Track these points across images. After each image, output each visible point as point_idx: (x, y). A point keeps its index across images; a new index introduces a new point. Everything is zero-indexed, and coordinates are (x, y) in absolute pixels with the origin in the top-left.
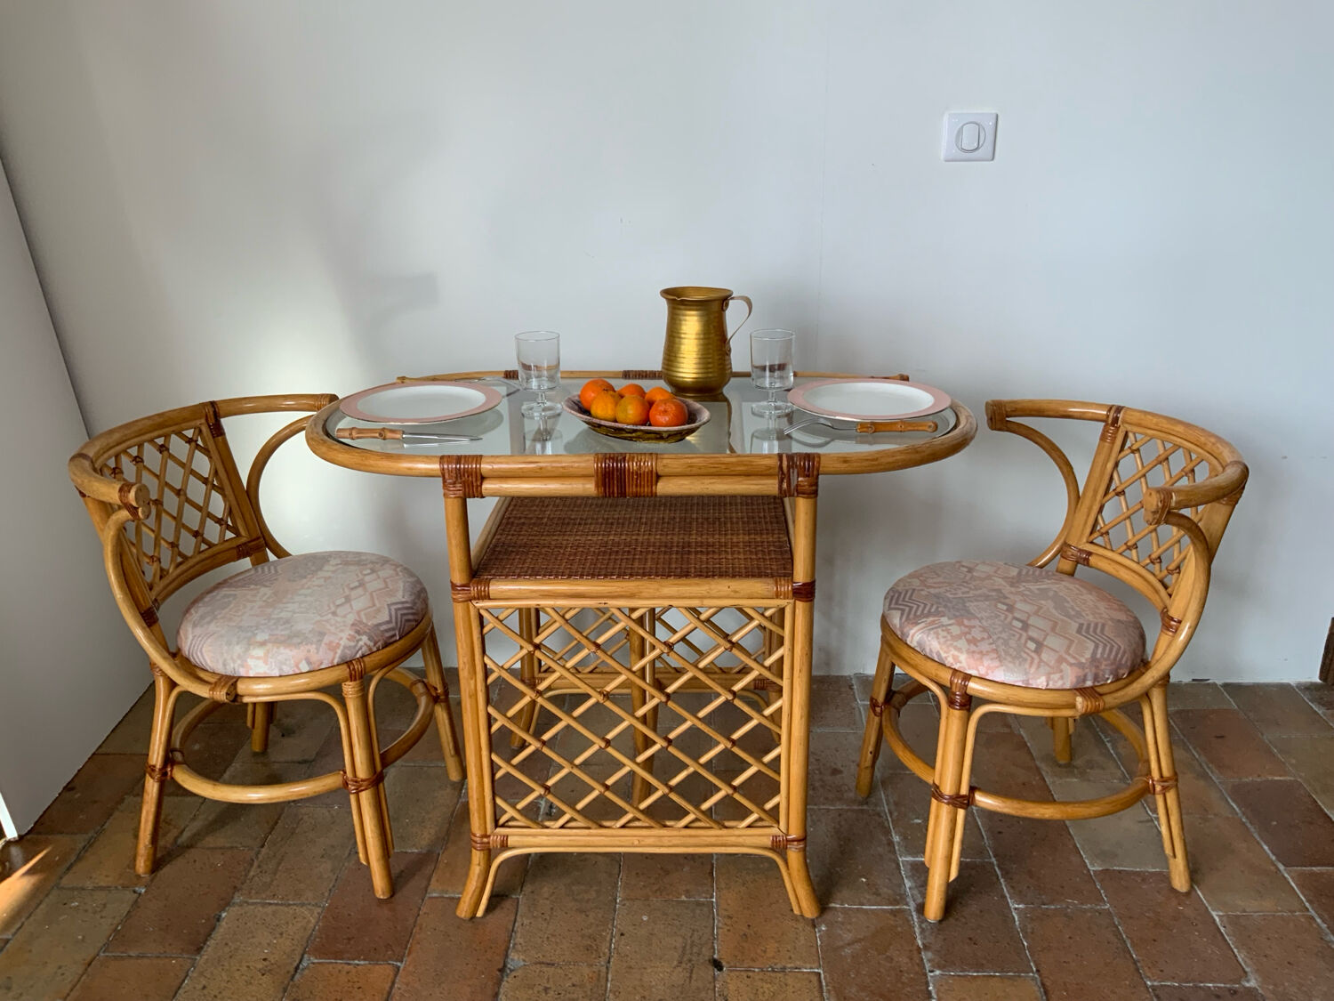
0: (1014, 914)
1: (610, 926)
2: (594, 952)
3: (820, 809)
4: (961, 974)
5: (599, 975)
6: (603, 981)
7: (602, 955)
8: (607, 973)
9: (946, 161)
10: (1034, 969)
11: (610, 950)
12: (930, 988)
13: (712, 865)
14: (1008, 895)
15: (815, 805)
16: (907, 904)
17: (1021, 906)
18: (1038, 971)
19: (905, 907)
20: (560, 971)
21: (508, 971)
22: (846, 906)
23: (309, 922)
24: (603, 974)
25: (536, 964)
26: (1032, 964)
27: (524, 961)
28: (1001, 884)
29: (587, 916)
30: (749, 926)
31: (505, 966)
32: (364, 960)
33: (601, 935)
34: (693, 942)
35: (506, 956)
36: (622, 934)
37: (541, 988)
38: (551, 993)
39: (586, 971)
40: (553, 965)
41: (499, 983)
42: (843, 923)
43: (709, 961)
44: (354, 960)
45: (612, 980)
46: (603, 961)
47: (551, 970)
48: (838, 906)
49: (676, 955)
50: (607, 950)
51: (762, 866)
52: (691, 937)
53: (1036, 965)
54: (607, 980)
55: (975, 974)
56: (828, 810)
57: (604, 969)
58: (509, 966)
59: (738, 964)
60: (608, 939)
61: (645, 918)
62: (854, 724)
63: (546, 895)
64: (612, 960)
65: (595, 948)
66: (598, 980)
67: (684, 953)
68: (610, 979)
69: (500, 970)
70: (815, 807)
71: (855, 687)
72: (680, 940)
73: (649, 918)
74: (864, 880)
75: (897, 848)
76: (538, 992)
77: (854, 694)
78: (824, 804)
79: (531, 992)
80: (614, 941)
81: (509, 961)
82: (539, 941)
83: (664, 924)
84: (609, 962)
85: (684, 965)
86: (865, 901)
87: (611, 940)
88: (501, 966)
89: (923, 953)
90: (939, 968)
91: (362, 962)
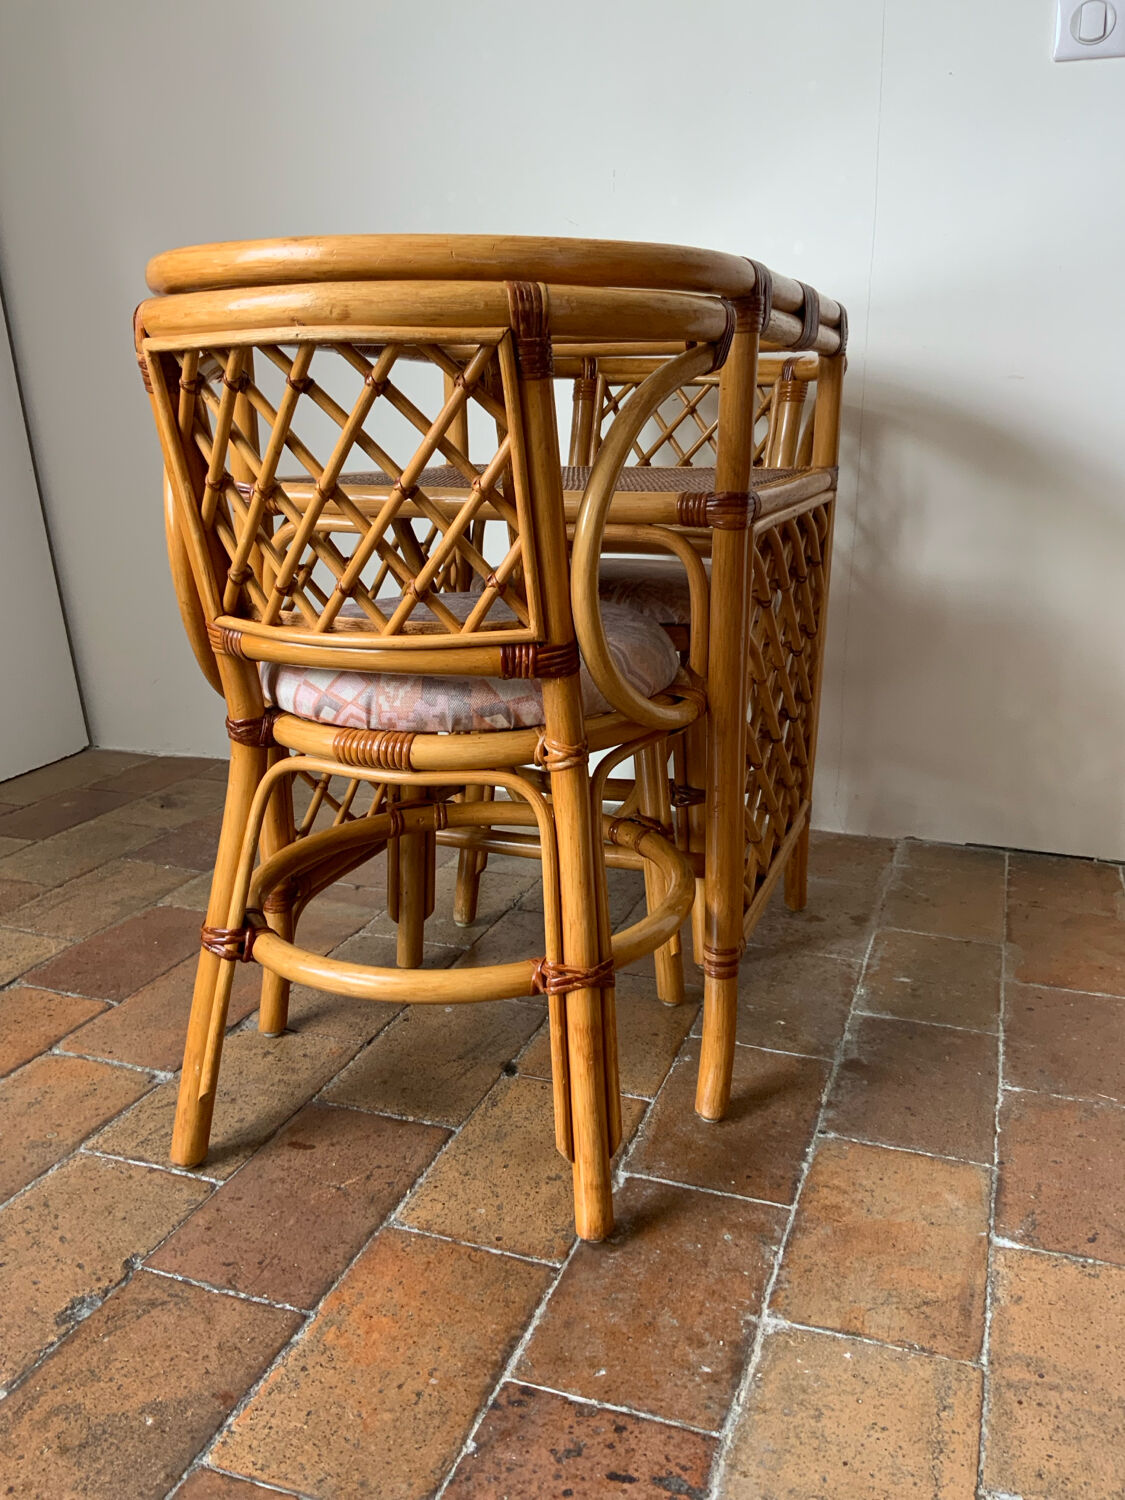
0: (999, 1095)
4: (869, 1143)
5: (345, 1052)
9: (1057, 61)
10: (996, 1160)
12: (809, 1150)
14: (1001, 1074)
16: (832, 1057)
17: (1017, 1089)
18: (1001, 1163)
19: (827, 1060)
23: (49, 952)
26: (996, 1154)
28: (998, 1061)
32: (79, 993)
39: (332, 1045)
43: (502, 1063)
44: (67, 991)
49: (461, 1050)
53: (1000, 1156)
55: (892, 1148)
59: (538, 1073)
71: (899, 849)
74: (783, 1023)
75: (855, 1000)
77: (892, 856)
86: (769, 1043)
89: (822, 1110)
90: (837, 1130)
91: (75, 996)
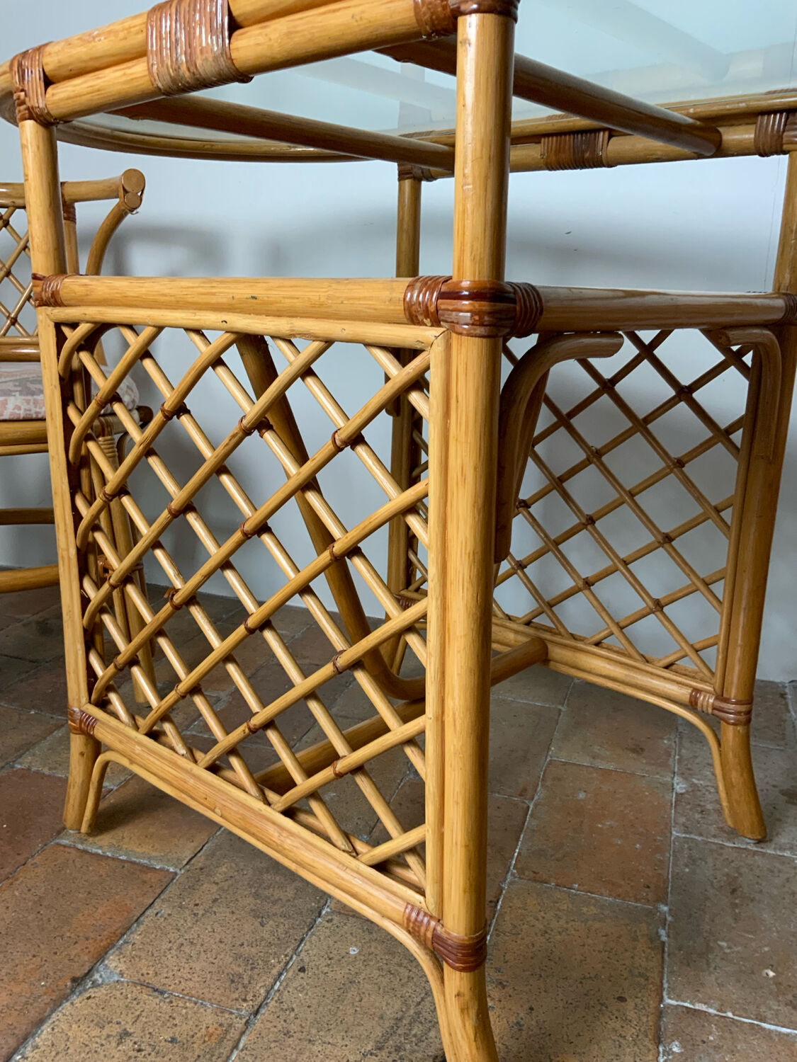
1: (289, 951)
2: (241, 989)
3: (707, 843)
5: (227, 1032)
6: (231, 1044)
7: (250, 997)
8: (243, 1033)
11: (268, 992)
13: (501, 890)
15: (701, 835)
20: (165, 1007)
21: (90, 984)
22: (730, 1015)
24: (233, 1034)
25: (135, 984)
27: (121, 974)
29: (262, 925)
30: (531, 1009)
31: (89, 973)
33: (266, 962)
34: (418, 1014)
35: (101, 957)
36: (302, 970)
37: (115, 1030)
38: (128, 1044)
39: (209, 1018)
40: (162, 993)
41: (57, 1004)
42: (717, 1048)
45: (245, 1048)
46: (246, 1008)
47: (152, 1002)
48: (712, 1011)
49: (379, 1032)
50: (262, 991)
51: (585, 909)
52: (419, 1004)
54: (236, 1047)
56: (722, 847)
57: (239, 1024)
58: (97, 976)
60: (275, 972)
61: (353, 951)
62: (783, 739)
63: (218, 878)
64: (263, 1011)
65: (246, 982)
66: (221, 1041)
67: (393, 1031)
68: (241, 1046)
69: (74, 980)
70: (700, 839)
71: (789, 697)
72: (398, 1004)
73: (359, 954)
74: (771, 974)
76: (108, 1036)
77: (786, 705)
78: (715, 836)
79: (96, 1032)
80: (283, 977)
81: (101, 968)
82: (165, 946)
83: (380, 969)
84: (257, 1013)
85: (384, 1054)
86: (769, 1014)
87: (280, 974)
88: (79, 974)
